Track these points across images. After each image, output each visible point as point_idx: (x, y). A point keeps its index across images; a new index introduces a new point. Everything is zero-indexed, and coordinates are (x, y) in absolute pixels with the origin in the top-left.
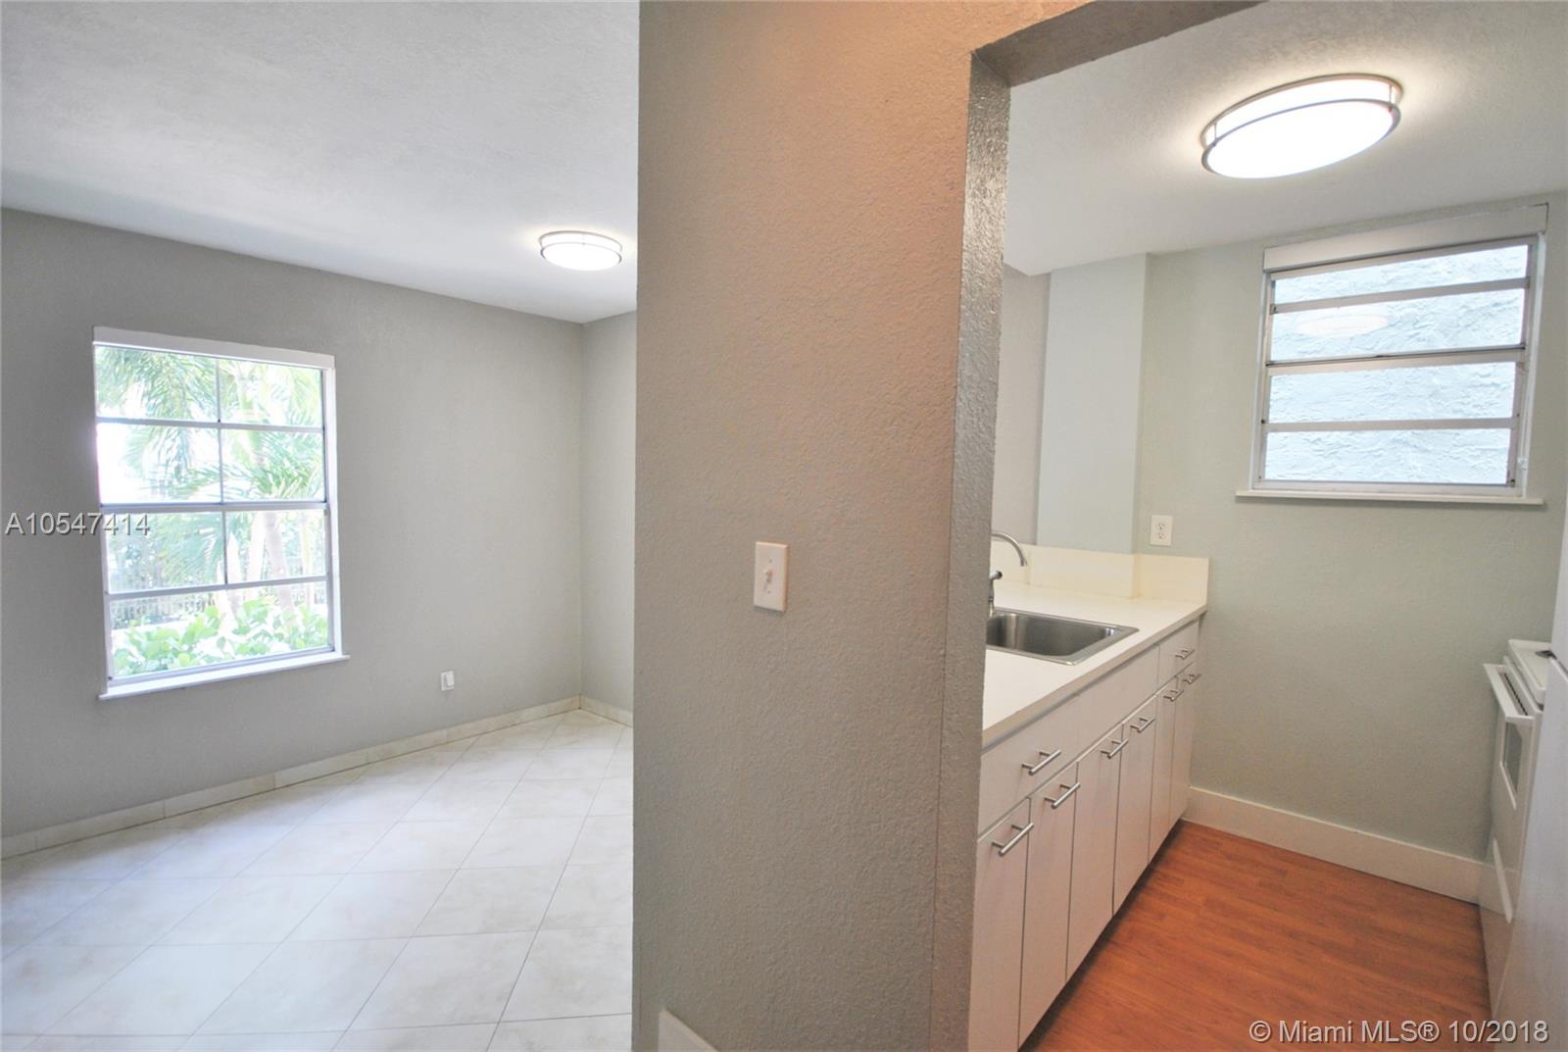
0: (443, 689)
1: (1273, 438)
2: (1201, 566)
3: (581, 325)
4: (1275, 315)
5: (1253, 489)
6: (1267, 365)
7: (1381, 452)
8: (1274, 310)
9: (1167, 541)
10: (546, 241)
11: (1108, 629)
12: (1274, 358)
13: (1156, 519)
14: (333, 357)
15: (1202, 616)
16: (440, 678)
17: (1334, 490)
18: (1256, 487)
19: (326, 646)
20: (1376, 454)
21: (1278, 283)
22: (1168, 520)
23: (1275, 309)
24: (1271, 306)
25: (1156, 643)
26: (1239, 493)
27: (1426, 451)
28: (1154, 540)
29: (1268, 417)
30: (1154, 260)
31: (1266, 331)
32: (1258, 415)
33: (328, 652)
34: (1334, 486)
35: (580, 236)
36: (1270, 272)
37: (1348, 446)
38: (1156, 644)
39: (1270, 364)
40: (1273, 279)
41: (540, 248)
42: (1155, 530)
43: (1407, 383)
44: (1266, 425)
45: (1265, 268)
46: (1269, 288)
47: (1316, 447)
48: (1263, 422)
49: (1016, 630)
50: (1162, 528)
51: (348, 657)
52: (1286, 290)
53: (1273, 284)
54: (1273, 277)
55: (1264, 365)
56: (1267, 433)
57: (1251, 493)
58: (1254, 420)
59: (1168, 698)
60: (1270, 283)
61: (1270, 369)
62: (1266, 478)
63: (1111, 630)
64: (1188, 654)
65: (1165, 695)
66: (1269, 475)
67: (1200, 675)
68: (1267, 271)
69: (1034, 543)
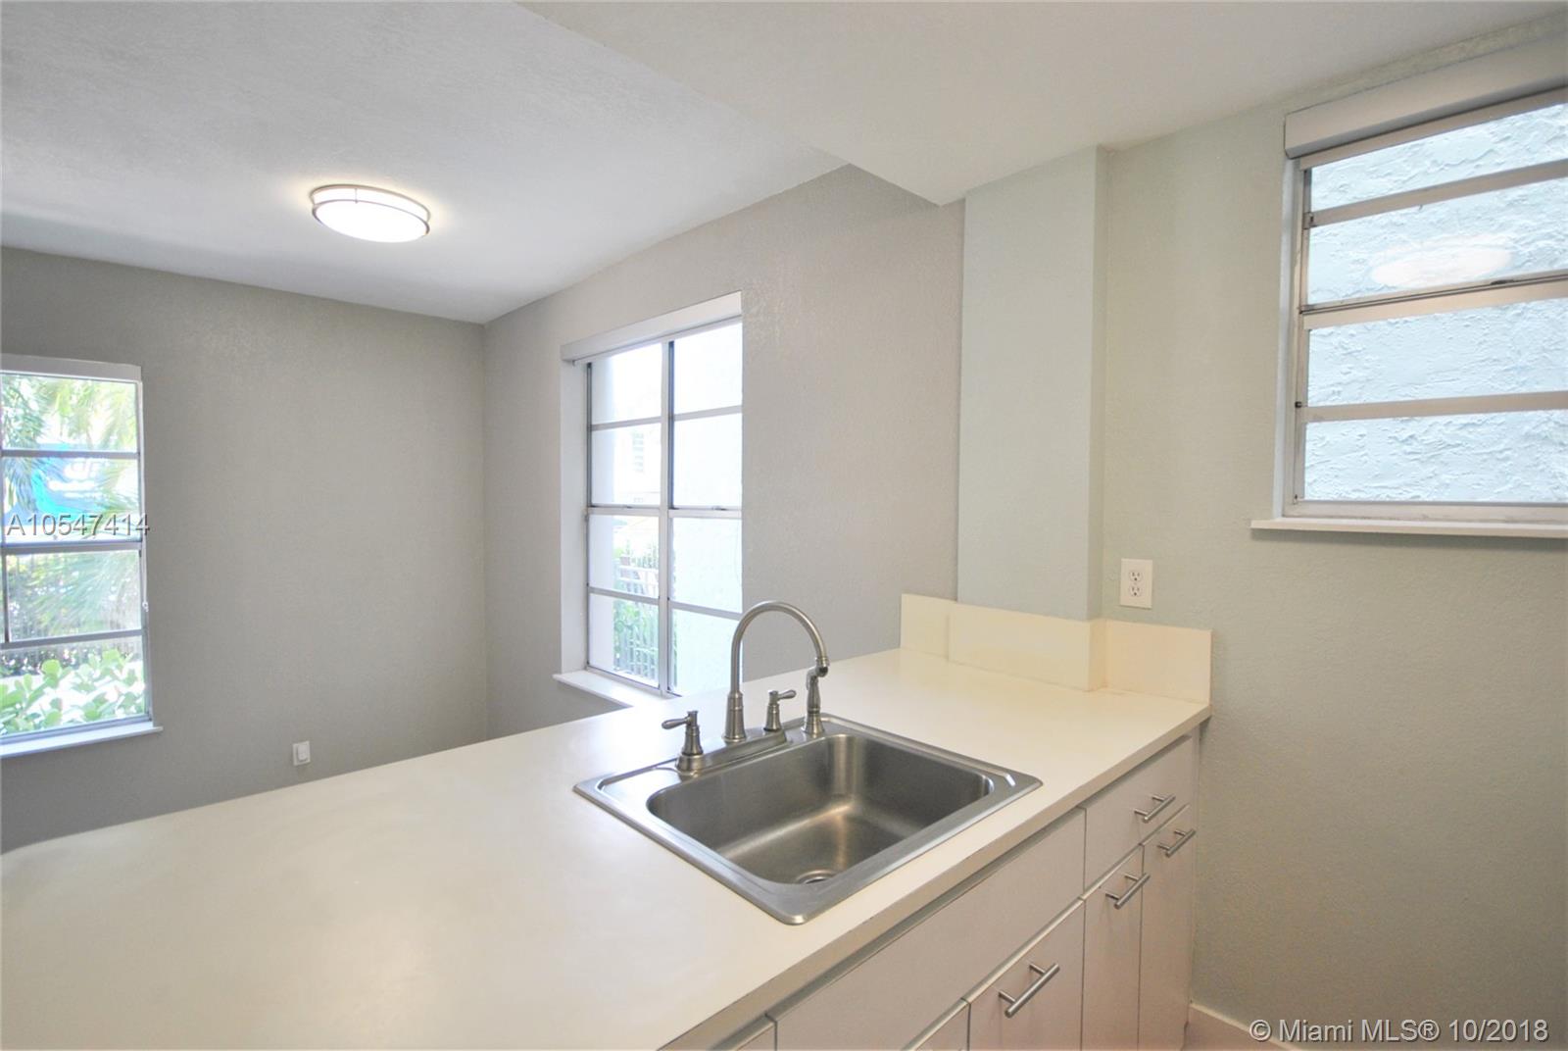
0: (296, 763)
1: (1314, 431)
2: (1198, 640)
3: (481, 326)
4: (1314, 231)
5: (1283, 516)
6: (1301, 312)
7: (1507, 453)
8: (1310, 220)
9: (1145, 600)
10: (319, 197)
11: (984, 777)
12: (1312, 300)
13: (1128, 564)
14: (139, 368)
15: (1203, 726)
16: (292, 748)
17: (1425, 518)
18: (1291, 513)
19: (143, 714)
20: (1500, 456)
21: (1316, 171)
22: (1146, 567)
23: (1312, 219)
24: (1304, 215)
25: (1080, 805)
26: (1256, 524)
28: (1127, 598)
29: (1307, 399)
30: (1111, 159)
32: (1288, 393)
33: (144, 721)
34: (1425, 510)
35: (352, 190)
36: (1298, 157)
37: (1459, 445)
38: (1080, 807)
39: (1307, 310)
40: (1304, 166)
41: (310, 206)
42: (1126, 583)
44: (1303, 410)
45: (1287, 147)
46: (1301, 186)
47: (1408, 449)
48: (1298, 405)
50: (1136, 575)
51: (161, 728)
52: (1332, 182)
53: (1307, 174)
54: (1304, 164)
55: (1296, 311)
56: (1305, 423)
57: (1278, 522)
58: (1281, 401)
59: (1113, 897)
60: (1301, 176)
61: (1306, 318)
62: (1307, 498)
63: (991, 782)
64: (1161, 803)
65: (1107, 895)
66: (1310, 494)
67: (1194, 833)
68: (1291, 156)
69: (956, 599)
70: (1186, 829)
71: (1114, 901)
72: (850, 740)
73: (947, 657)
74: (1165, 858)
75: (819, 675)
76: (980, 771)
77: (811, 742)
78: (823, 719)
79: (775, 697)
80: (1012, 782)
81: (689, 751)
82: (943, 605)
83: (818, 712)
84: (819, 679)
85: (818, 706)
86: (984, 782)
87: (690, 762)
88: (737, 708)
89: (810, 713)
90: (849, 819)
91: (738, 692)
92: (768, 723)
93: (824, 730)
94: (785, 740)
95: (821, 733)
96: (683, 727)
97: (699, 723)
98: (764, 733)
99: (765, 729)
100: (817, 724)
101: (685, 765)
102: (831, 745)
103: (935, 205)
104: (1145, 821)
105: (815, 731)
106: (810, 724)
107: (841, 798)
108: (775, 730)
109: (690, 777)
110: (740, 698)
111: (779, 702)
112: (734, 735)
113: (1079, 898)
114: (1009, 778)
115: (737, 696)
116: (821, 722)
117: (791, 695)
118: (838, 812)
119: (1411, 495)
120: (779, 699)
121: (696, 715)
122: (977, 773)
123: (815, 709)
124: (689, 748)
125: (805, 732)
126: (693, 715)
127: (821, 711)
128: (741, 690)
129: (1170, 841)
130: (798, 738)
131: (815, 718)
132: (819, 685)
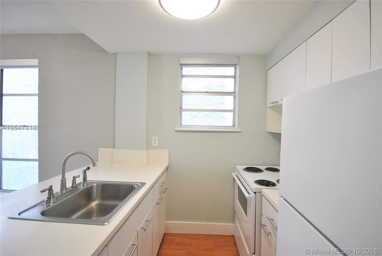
1: (183, 113)
2: (166, 152)
4: (183, 78)
5: (179, 128)
7: (204, 117)
8: (183, 76)
9: (157, 145)
11: (134, 185)
12: (183, 90)
13: (153, 138)
17: (198, 128)
18: (180, 127)
20: (203, 118)
21: (183, 68)
22: (157, 138)
25: (152, 187)
26: (176, 129)
27: (212, 117)
28: (153, 145)
30: (150, 55)
31: (181, 82)
32: (180, 106)
34: (198, 126)
36: (181, 65)
37: (198, 116)
39: (182, 92)
40: (182, 67)
42: (153, 141)
43: (208, 102)
44: (182, 109)
46: (181, 70)
47: (191, 116)
48: (181, 108)
49: (97, 191)
50: (155, 140)
52: (186, 71)
53: (182, 68)
55: (181, 92)
56: (182, 112)
57: (179, 129)
58: (179, 108)
59: (157, 203)
60: (181, 68)
61: (182, 93)
62: (182, 125)
63: (136, 186)
64: (163, 183)
65: (156, 203)
66: (183, 124)
67: (167, 188)
68: (180, 64)
69: (114, 148)
70: (166, 188)
71: (158, 204)
72: (97, 185)
73: (112, 162)
74: (164, 194)
75: (87, 170)
76: (132, 184)
77: (84, 188)
78: (88, 181)
79: (74, 178)
80: (140, 185)
81: (50, 197)
82: (112, 150)
83: (86, 180)
84: (87, 171)
85: (86, 178)
86: (134, 186)
87: (50, 201)
88: (64, 182)
89: (84, 180)
90: (97, 205)
91: (65, 178)
92: (72, 185)
93: (88, 184)
94: (78, 189)
95: (87, 185)
96: (48, 191)
97: (53, 189)
98: (71, 188)
99: (71, 187)
100: (86, 183)
101: (48, 202)
102: (91, 187)
103: (108, 52)
104: (162, 187)
105: (85, 185)
106: (84, 183)
107: (94, 200)
108: (75, 186)
109: (50, 206)
110: (65, 180)
111: (76, 179)
112: (63, 190)
113: (152, 205)
114: (139, 184)
115: (64, 179)
116: (87, 182)
117: (79, 176)
118: (94, 204)
119: (191, 124)
120: (76, 178)
121: (52, 186)
122: (132, 185)
123: (85, 179)
124: (50, 196)
125: (82, 186)
126: (51, 187)
127: (87, 180)
128: (65, 177)
129: (164, 190)
130: (81, 188)
131: (85, 181)
132: (87, 173)
